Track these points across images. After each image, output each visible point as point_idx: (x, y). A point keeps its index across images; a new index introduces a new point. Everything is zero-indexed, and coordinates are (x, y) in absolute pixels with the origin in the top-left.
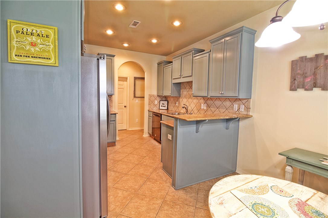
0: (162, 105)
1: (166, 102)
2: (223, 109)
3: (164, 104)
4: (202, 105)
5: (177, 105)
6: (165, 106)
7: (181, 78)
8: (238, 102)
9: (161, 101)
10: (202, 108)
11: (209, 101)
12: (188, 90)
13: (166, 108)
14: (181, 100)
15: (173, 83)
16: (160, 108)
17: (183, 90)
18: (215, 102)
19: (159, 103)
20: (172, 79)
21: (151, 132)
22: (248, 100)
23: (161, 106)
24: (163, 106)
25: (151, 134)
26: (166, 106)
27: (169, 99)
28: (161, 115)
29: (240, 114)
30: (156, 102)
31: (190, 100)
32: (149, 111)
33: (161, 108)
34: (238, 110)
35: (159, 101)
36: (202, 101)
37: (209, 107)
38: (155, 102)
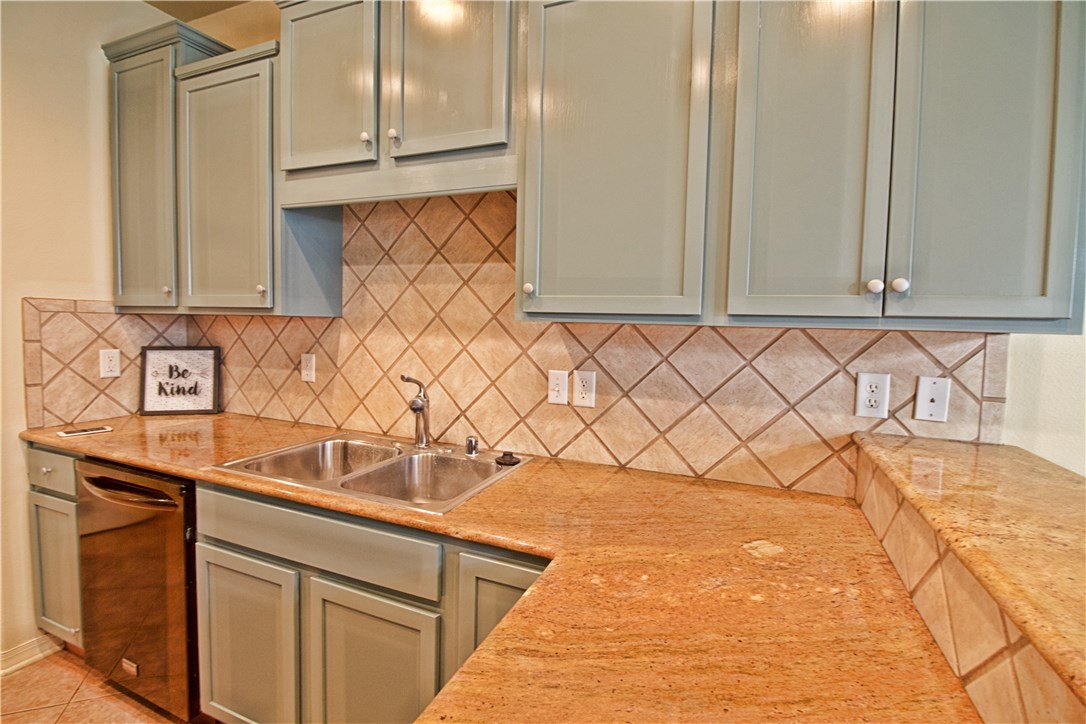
0: (164, 379)
1: (207, 359)
2: (761, 404)
3: (184, 374)
4: (558, 376)
5: (309, 374)
6: (194, 390)
7: (385, 163)
8: (891, 359)
9: (151, 355)
10: (558, 395)
11: (620, 351)
12: (413, 270)
13: (205, 401)
14: (346, 340)
15: (287, 210)
16: (148, 407)
17: (365, 269)
18: (680, 361)
19: (134, 371)
20: (280, 176)
21: (71, 630)
22: (984, 346)
23: (161, 390)
24: (180, 391)
25: (78, 642)
26: (207, 384)
27: (224, 336)
28: (189, 485)
29: (912, 437)
30: (108, 363)
31: (437, 343)
32: (31, 444)
33: (154, 402)
34: (892, 414)
35: (134, 352)
36: (556, 347)
37: (626, 395)
38: (94, 362)
